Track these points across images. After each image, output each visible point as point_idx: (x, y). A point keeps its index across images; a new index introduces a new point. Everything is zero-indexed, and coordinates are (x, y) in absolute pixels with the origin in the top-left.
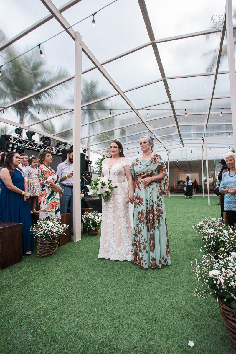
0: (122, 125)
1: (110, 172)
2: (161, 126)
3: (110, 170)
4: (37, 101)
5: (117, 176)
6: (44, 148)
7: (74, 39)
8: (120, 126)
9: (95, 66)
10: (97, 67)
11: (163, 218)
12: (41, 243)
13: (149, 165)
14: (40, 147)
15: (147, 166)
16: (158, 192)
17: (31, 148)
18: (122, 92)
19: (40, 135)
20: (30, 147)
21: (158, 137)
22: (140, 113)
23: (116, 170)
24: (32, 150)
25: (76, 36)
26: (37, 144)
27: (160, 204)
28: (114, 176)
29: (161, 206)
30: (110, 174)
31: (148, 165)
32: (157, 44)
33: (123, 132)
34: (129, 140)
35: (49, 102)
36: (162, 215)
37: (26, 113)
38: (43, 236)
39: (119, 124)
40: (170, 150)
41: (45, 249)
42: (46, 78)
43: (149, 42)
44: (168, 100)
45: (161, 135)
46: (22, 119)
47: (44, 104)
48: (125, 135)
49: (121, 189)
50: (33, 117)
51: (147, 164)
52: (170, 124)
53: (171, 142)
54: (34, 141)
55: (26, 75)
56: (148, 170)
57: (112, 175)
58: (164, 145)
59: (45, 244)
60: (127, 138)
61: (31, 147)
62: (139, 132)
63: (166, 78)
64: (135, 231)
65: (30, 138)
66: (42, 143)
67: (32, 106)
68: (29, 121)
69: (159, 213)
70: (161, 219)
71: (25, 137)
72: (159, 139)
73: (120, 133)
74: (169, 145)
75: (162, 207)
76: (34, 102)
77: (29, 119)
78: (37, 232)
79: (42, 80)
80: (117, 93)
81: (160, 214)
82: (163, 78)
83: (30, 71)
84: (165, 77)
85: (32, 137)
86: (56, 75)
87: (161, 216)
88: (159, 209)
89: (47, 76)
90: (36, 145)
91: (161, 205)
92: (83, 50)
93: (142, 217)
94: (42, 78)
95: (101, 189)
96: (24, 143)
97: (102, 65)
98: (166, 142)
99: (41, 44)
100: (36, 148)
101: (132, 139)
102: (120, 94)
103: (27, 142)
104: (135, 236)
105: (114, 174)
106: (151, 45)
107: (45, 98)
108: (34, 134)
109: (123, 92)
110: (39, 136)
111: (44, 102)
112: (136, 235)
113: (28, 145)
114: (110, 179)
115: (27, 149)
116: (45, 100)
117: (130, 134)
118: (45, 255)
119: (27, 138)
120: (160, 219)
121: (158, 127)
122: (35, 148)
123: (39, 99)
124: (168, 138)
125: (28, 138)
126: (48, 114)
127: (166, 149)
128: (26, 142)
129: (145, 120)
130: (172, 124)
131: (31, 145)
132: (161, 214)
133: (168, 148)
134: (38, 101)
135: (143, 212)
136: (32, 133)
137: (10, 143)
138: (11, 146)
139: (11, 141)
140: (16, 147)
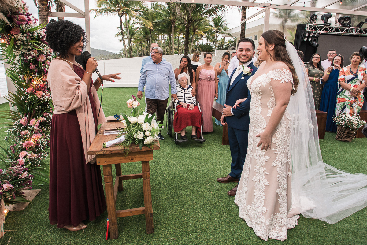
6: (341, 30)
12: (340, 131)
14: (337, 30)
20: (325, 32)
24: (327, 35)
26: (333, 27)
38: (343, 125)
41: (343, 135)
54: (330, 24)
59: (344, 132)
65: (326, 22)
66: (339, 25)
71: (319, 22)
78: (339, 121)
85: (328, 21)
90: (332, 29)
96: (319, 28)
100: (332, 32)
108: (330, 17)
113: (323, 30)
115: (322, 34)
118: (342, 140)
122: (330, 32)
125: (324, 22)
128: (321, 28)
131: (326, 30)
136: (328, 16)
137: (306, 33)
138: (307, 35)
139: (307, 30)
140: (311, 35)
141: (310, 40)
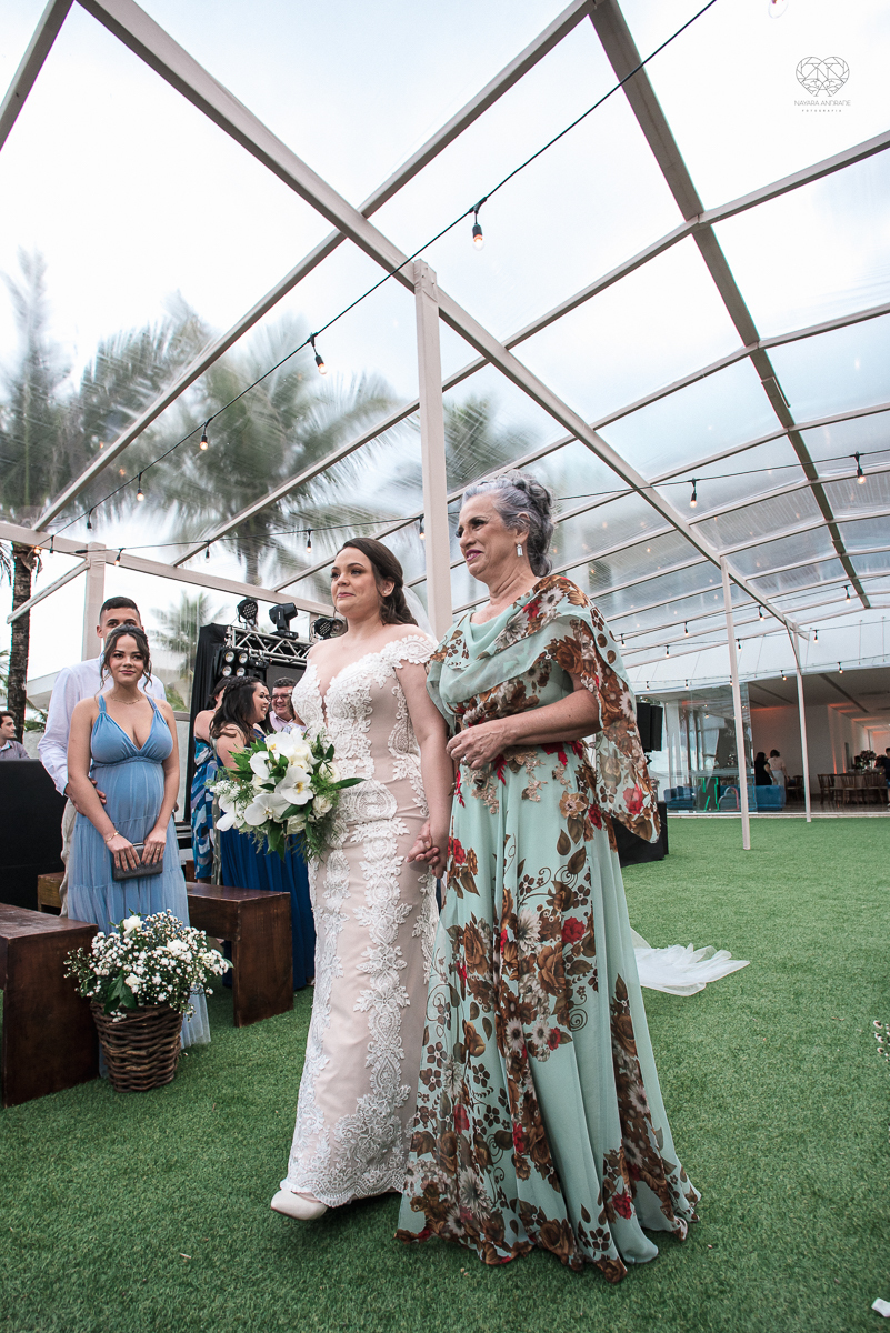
0: (594, 549)
1: (324, 707)
2: (757, 534)
3: (323, 695)
4: (296, 504)
5: (363, 725)
7: (411, 287)
8: (588, 553)
9: (484, 358)
10: (489, 358)
11: (594, 983)
13: (499, 651)
15: (487, 656)
16: (563, 810)
17: (287, 661)
18: (587, 427)
19: (312, 613)
20: (284, 658)
21: (745, 578)
22: (663, 496)
23: (352, 690)
24: (289, 665)
25: (415, 276)
26: (305, 645)
27: (575, 890)
28: (345, 721)
29: (584, 902)
30: (324, 712)
31: (490, 649)
32: (714, 226)
33: (600, 572)
34: (626, 601)
35: (333, 501)
36: (589, 960)
37: (264, 548)
39: (585, 547)
40: (803, 628)
42: (318, 420)
43: (680, 227)
44: (778, 427)
45: (758, 570)
46: (252, 571)
47: (315, 510)
48: (610, 585)
49: (388, 792)
50: (285, 559)
51: (487, 644)
52: (797, 520)
53: (807, 592)
54: (295, 635)
55: (260, 424)
56: (488, 680)
57: (335, 720)
58: (776, 607)
60: (618, 597)
61: (286, 658)
62: (663, 566)
63: (761, 345)
64: (431, 1051)
65: (283, 628)
67: (280, 521)
68: (273, 571)
69: (569, 946)
70: (580, 984)
71: (265, 624)
72: (751, 586)
73: (588, 580)
74: (796, 604)
75: (587, 909)
76: (285, 509)
77: (275, 564)
79: (306, 431)
80: (567, 434)
81: (576, 950)
82: (747, 345)
83: (270, 410)
84: (758, 340)
85: (288, 624)
86: (350, 406)
87: (580, 968)
88: (572, 923)
89: (321, 415)
90: (301, 648)
91: (581, 897)
92: (442, 314)
93: (477, 962)
94: (306, 425)
95: (267, 798)
96: (266, 644)
97: (508, 347)
98: (785, 597)
99: (316, 334)
101: (638, 599)
102: (578, 436)
103: (276, 641)
104: (432, 1088)
105: (344, 715)
106: (691, 236)
107: (320, 489)
108: (294, 614)
109: (592, 427)
110: (308, 619)
111: (317, 504)
112: (433, 1079)
113: (277, 651)
114: (328, 739)
115: (275, 663)
116: (322, 497)
117: (630, 579)
119: (274, 628)
120: (575, 987)
121: (741, 541)
122: (298, 658)
123: (300, 497)
124: (790, 577)
125: (278, 628)
126: (332, 543)
127: (785, 623)
128: (271, 642)
129: (683, 520)
130: (802, 519)
131: (287, 651)
132: (582, 957)
133: (793, 621)
134: (299, 503)
135: (476, 931)
136: (287, 612)
137: (228, 650)
138: (230, 658)
139: (231, 643)
140: (243, 660)
141: (241, 673)
